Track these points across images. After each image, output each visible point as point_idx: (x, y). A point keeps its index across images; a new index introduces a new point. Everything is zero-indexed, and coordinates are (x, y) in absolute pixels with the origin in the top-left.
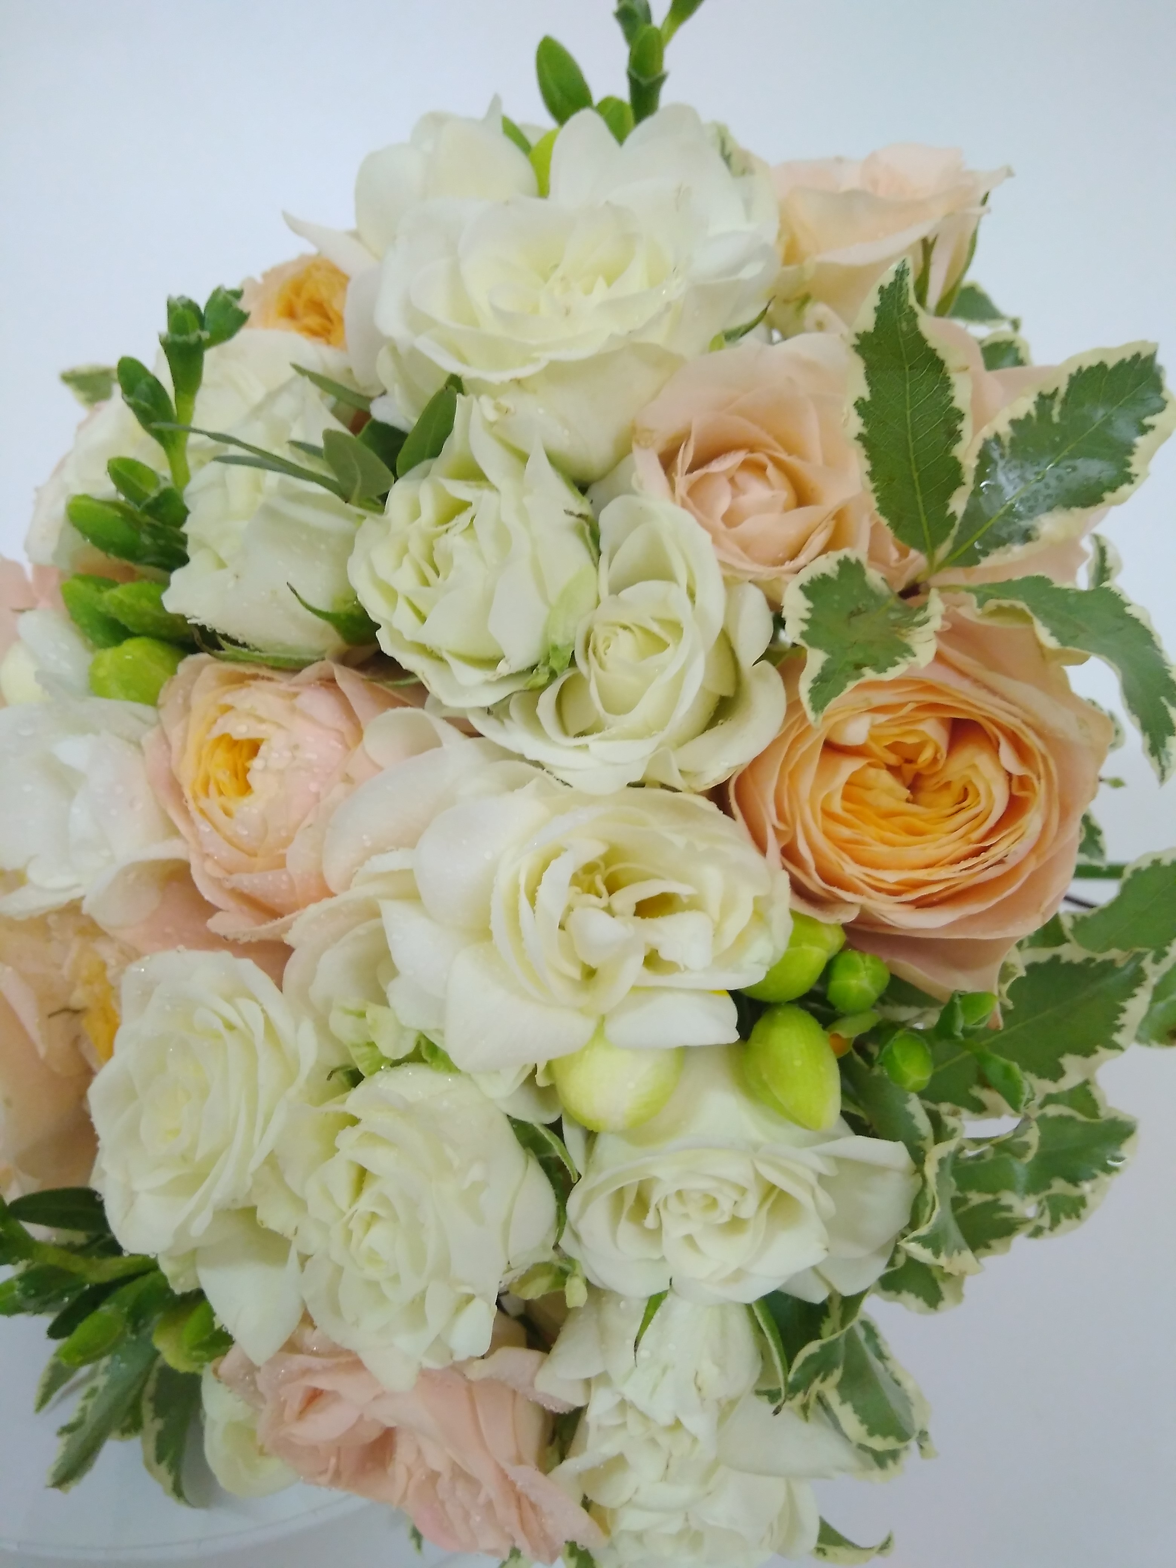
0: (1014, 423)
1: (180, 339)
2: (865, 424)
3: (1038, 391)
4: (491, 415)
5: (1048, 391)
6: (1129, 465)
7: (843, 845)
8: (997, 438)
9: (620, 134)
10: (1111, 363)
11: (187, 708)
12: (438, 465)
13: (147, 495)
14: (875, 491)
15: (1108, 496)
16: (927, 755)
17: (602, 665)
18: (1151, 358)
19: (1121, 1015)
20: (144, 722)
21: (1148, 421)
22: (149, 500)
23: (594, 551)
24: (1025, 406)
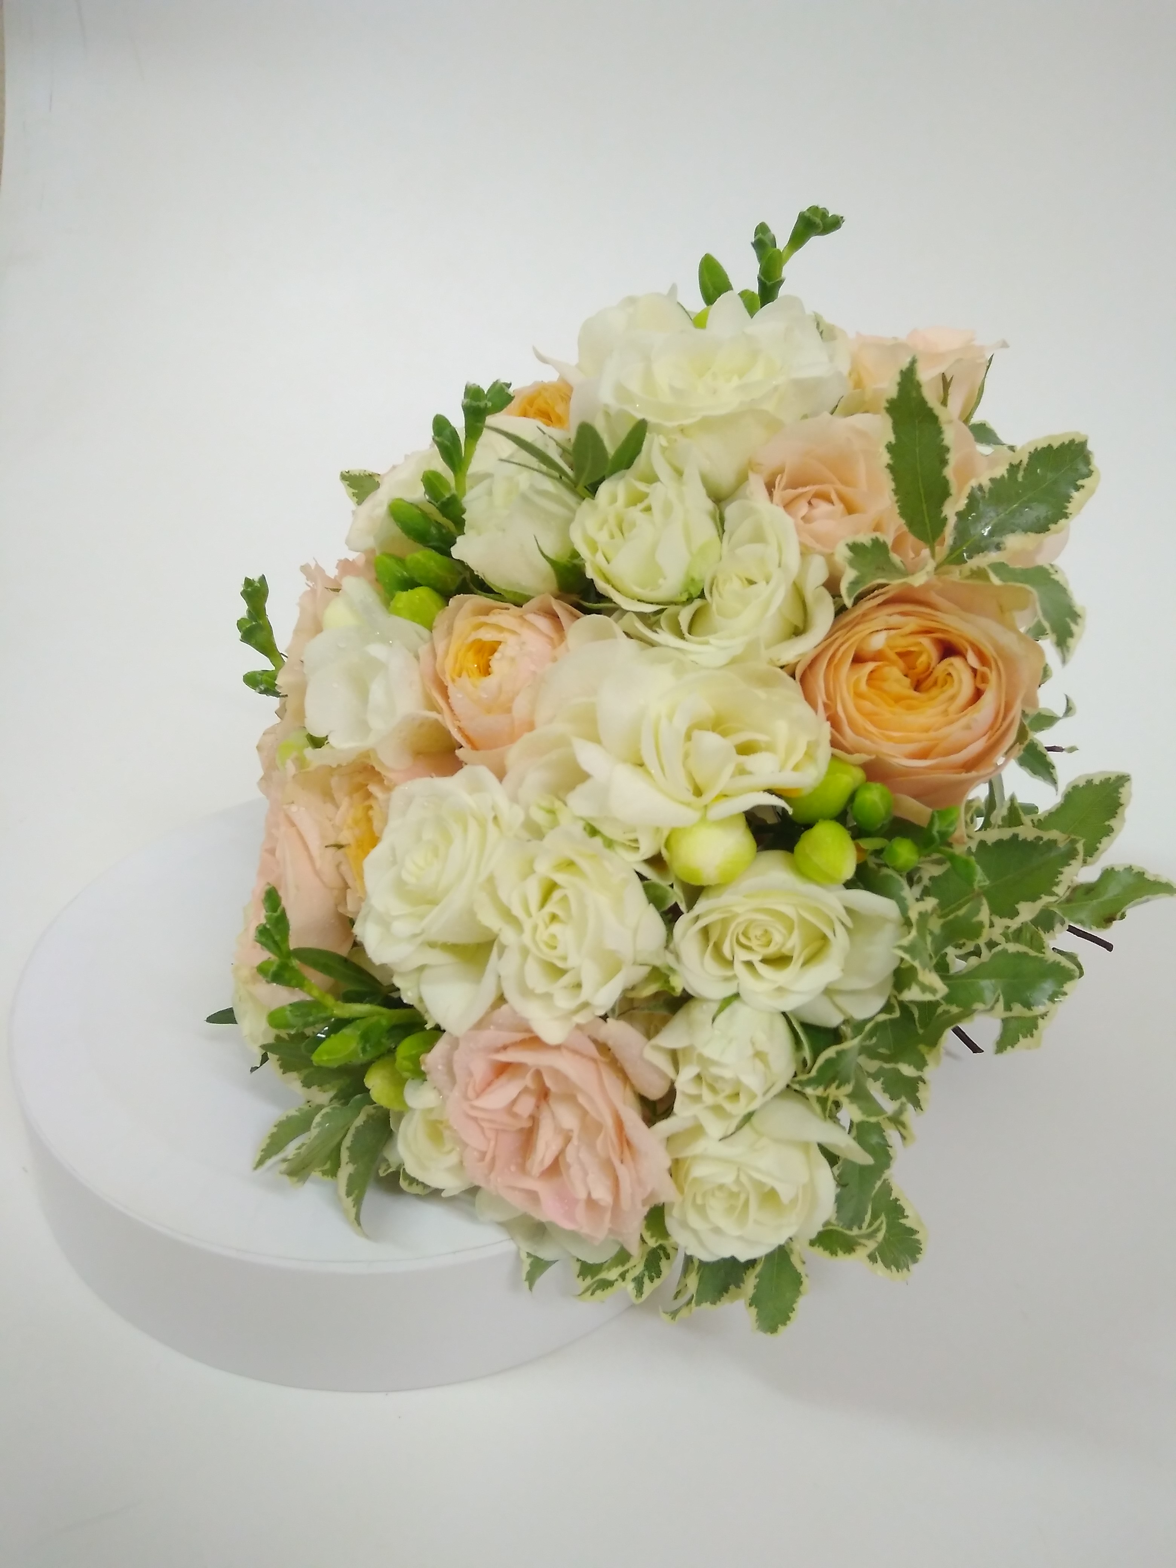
0: (992, 480)
1: (475, 404)
2: (892, 458)
3: (1009, 462)
4: (664, 443)
5: (1016, 462)
6: (1067, 508)
7: (868, 715)
8: (980, 488)
9: (752, 312)
10: (1056, 445)
11: (450, 631)
12: (629, 473)
13: (445, 496)
14: (897, 502)
15: (1052, 527)
16: (923, 659)
17: (720, 596)
18: (1083, 444)
19: (1059, 876)
20: (422, 639)
21: (1080, 482)
22: (444, 499)
23: (721, 531)
24: (1001, 471)
